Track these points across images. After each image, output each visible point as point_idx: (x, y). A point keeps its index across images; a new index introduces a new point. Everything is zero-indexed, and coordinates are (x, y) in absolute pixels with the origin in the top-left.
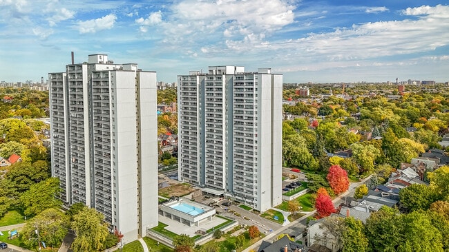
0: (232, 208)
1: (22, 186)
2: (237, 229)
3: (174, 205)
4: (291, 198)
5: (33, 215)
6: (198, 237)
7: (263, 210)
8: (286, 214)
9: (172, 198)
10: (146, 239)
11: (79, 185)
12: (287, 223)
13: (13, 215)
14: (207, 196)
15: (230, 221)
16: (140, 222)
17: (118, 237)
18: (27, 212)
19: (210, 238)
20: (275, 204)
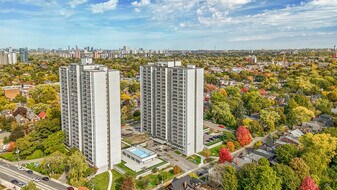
0: (169, 153)
1: (44, 135)
2: (168, 167)
3: (132, 150)
4: (210, 147)
5: (49, 153)
6: (142, 172)
7: (188, 155)
8: (203, 158)
9: (133, 145)
10: (113, 171)
11: (75, 136)
12: (202, 164)
13: (38, 152)
14: (156, 143)
15: (165, 162)
16: (109, 161)
17: (96, 169)
18: (46, 151)
19: (150, 172)
20: (198, 151)
